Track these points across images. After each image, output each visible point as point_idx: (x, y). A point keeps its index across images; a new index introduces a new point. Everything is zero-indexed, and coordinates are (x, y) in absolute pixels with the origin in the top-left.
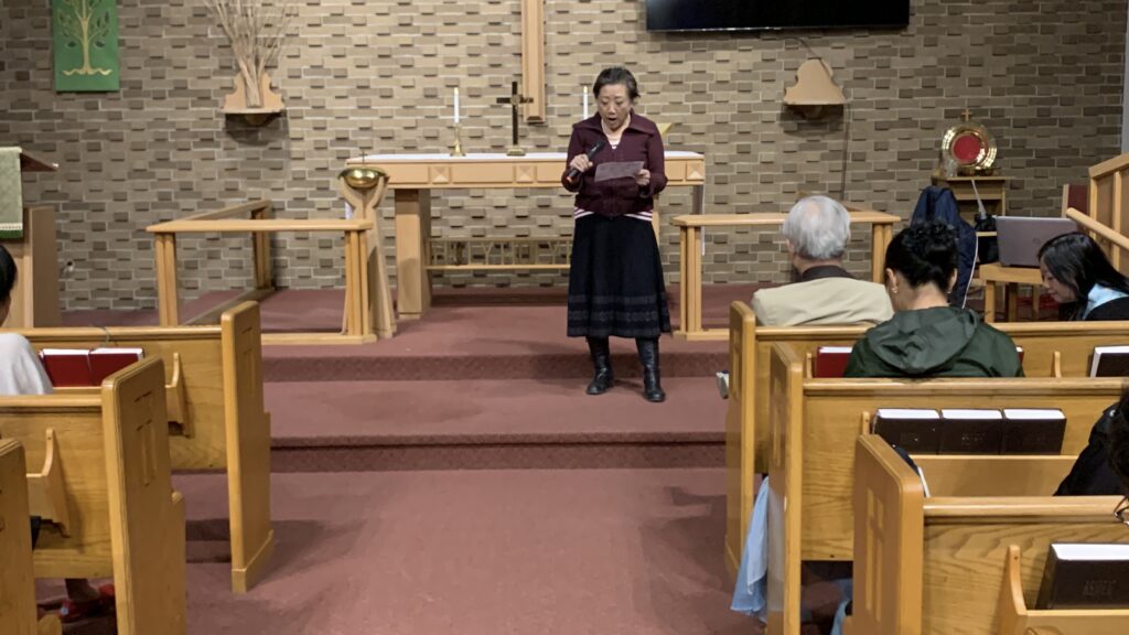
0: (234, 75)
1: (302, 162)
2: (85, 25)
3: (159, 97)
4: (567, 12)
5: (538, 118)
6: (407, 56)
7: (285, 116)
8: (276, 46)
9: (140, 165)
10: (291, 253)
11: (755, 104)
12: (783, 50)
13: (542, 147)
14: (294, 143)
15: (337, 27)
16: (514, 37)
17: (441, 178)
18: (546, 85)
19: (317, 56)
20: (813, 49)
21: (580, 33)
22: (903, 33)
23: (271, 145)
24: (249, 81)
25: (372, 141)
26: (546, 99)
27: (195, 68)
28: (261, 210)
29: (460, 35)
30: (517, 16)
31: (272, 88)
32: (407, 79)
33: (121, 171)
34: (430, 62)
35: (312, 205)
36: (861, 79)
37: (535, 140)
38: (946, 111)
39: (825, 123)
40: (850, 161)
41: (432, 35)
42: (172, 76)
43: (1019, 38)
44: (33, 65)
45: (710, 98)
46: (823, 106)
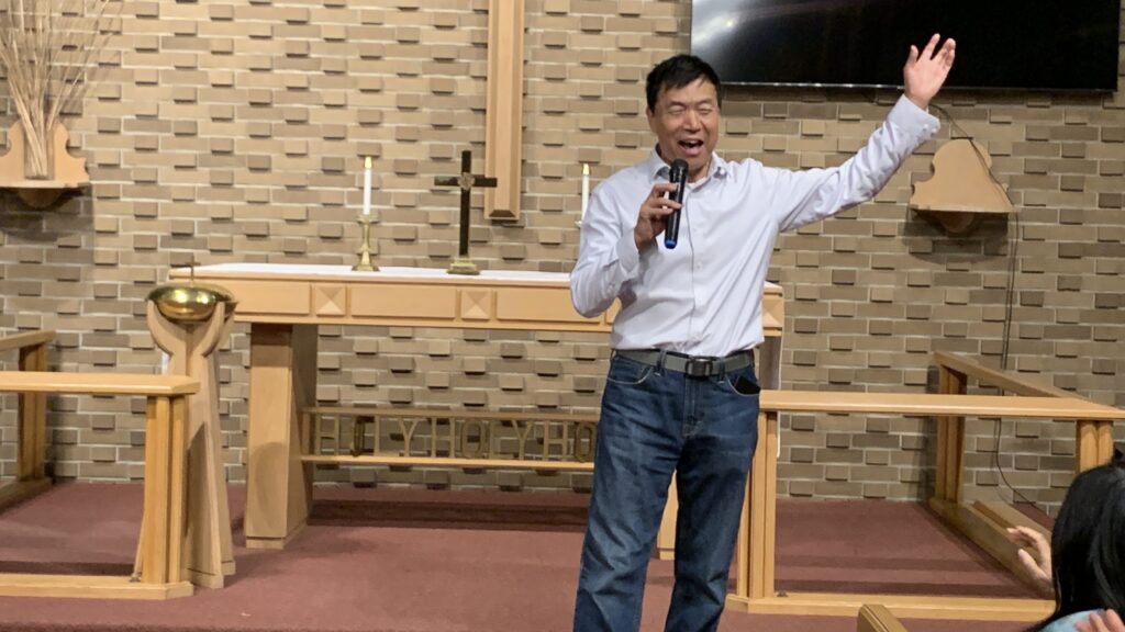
0: (10, 126)
1: (111, 271)
4: (562, 47)
5: (508, 213)
6: (296, 105)
7: (89, 194)
8: (80, 81)
10: (83, 421)
13: (512, 261)
14: (101, 240)
15: (185, 54)
16: (473, 82)
17: (331, 307)
18: (523, 161)
19: (147, 100)
20: (960, 123)
21: (582, 81)
22: (1107, 104)
23: (62, 241)
24: (31, 136)
25: (232, 240)
26: (523, 182)
28: (36, 347)
29: (385, 75)
30: (482, 50)
31: (68, 148)
32: (295, 142)
34: (335, 117)
35: (124, 342)
36: (1037, 174)
37: (501, 248)
39: (979, 243)
40: (1017, 306)
41: (340, 73)
46: (976, 215)
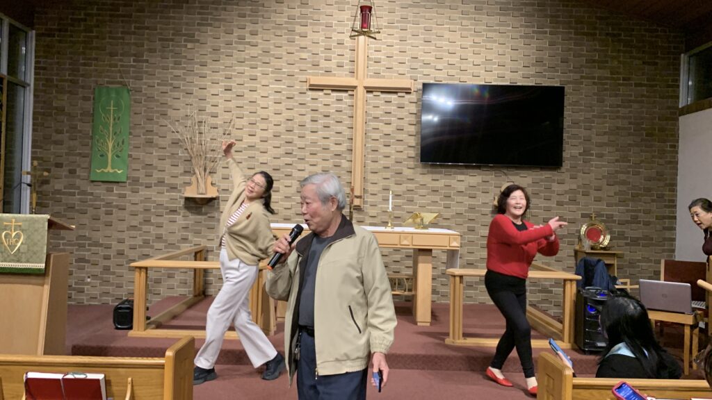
0: (192, 176)
2: (110, 145)
3: (148, 186)
4: (377, 151)
5: (359, 206)
6: (289, 170)
7: (219, 199)
8: (216, 162)
9: (134, 223)
11: (478, 205)
12: (493, 176)
15: (251, 153)
16: (348, 163)
18: (364, 189)
20: (510, 177)
21: (383, 162)
22: (559, 171)
23: (209, 215)
24: (200, 180)
26: (364, 196)
27: (169, 172)
28: (201, 251)
29: (318, 160)
30: (350, 152)
31: (212, 184)
32: (288, 182)
33: (124, 226)
34: (302, 174)
38: (582, 214)
41: (303, 159)
42: (157, 175)
43: (622, 177)
44: (79, 166)
45: (453, 200)
